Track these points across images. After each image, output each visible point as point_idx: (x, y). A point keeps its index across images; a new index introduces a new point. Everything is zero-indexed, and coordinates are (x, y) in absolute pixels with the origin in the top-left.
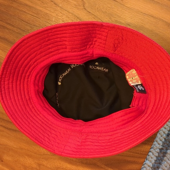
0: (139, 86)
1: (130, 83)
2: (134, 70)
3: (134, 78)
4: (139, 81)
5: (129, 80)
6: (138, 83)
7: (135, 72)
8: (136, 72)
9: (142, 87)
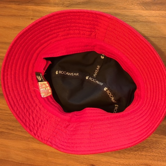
0: (40, 80)
1: (47, 85)
2: (42, 96)
3: (45, 89)
4: (40, 85)
5: (49, 88)
6: (41, 84)
7: (43, 94)
8: (41, 94)
9: (38, 78)
